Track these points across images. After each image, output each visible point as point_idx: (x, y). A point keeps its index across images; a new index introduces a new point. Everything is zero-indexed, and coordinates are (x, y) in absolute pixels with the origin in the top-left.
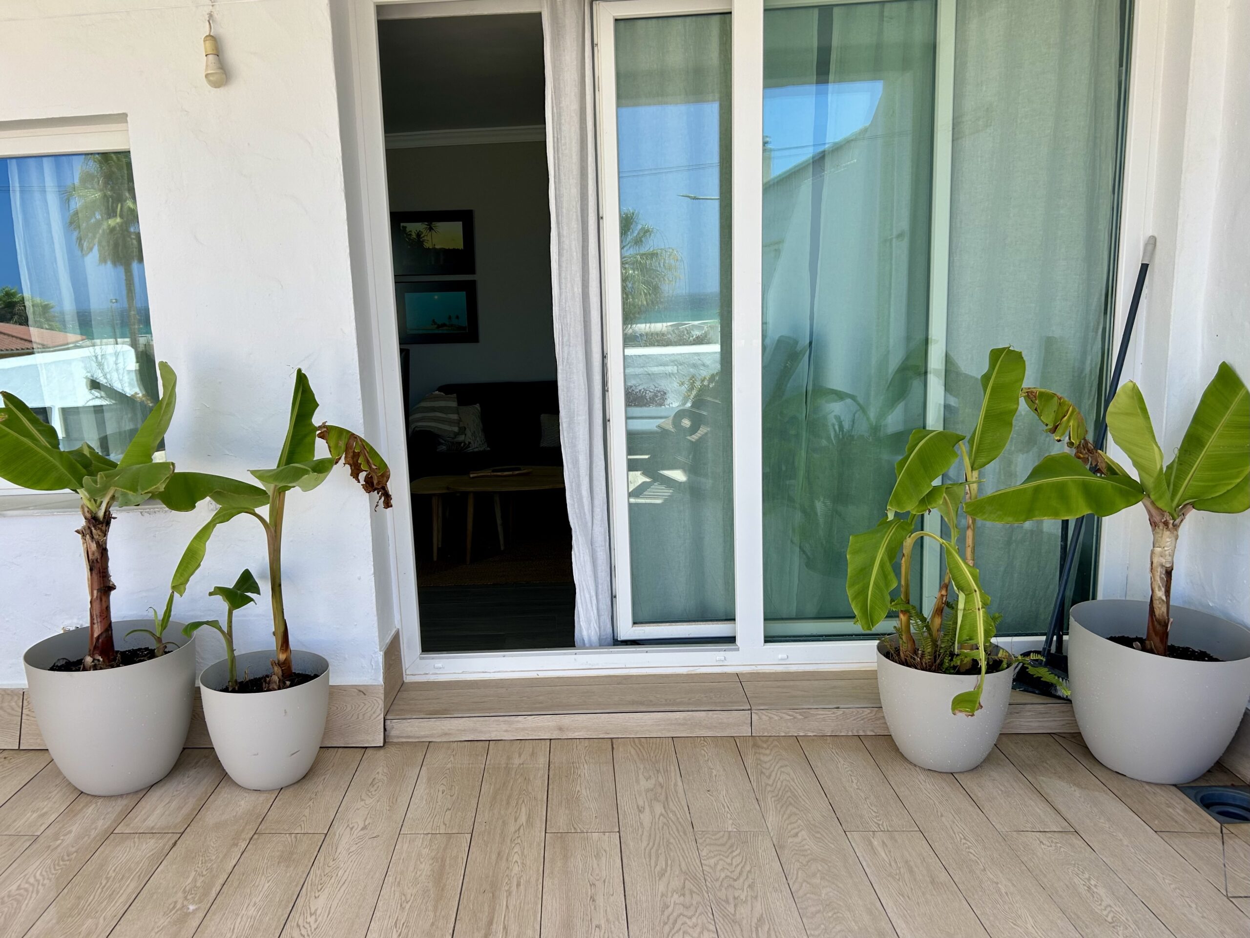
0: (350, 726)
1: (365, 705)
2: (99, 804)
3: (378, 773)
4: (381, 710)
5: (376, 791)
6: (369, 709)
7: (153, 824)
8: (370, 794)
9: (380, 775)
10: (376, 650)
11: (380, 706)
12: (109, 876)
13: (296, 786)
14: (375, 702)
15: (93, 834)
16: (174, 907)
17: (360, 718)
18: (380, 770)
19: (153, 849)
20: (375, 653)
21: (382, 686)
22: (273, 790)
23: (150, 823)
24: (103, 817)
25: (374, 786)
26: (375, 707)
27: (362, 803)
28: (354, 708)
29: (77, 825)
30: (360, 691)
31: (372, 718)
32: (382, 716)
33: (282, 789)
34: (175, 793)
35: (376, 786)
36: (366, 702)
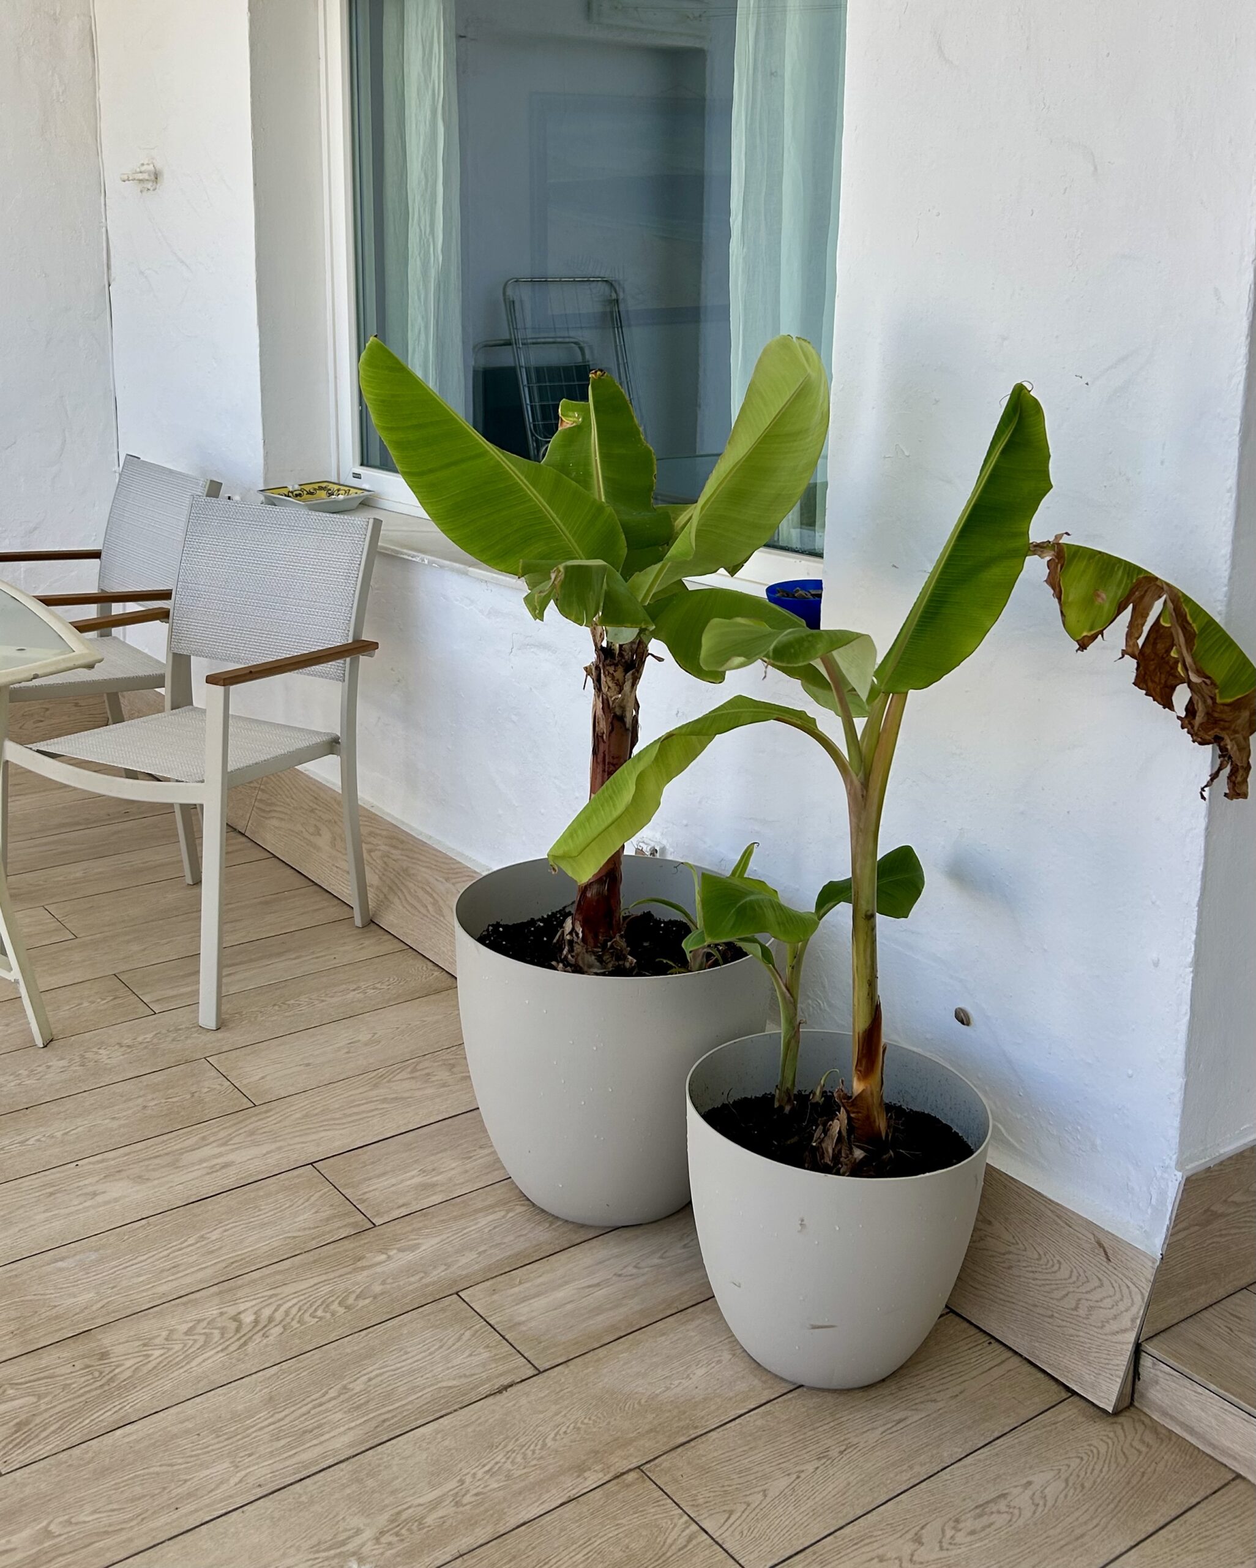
0: (1052, 1316)
1: (1102, 1285)
2: (511, 1215)
3: (1029, 1483)
4: (1133, 1320)
5: (972, 1533)
6: (1107, 1303)
7: (523, 1318)
8: (949, 1533)
9: (1029, 1493)
10: (1167, 1162)
11: (1134, 1310)
12: (351, 1386)
13: (830, 1399)
14: (1125, 1291)
15: (438, 1273)
16: (343, 1543)
17: (1082, 1312)
18: (1039, 1479)
19: (465, 1376)
20: (1165, 1168)
21: (1154, 1261)
22: (782, 1379)
23: (523, 1311)
24: (481, 1249)
25: (980, 1516)
26: (1122, 1306)
27: (908, 1548)
28: (1074, 1278)
29: (438, 1239)
30: (1100, 1245)
31: (1108, 1328)
32: (1131, 1337)
33: (801, 1386)
34: (631, 1270)
35: (985, 1520)
36: (1106, 1282)
